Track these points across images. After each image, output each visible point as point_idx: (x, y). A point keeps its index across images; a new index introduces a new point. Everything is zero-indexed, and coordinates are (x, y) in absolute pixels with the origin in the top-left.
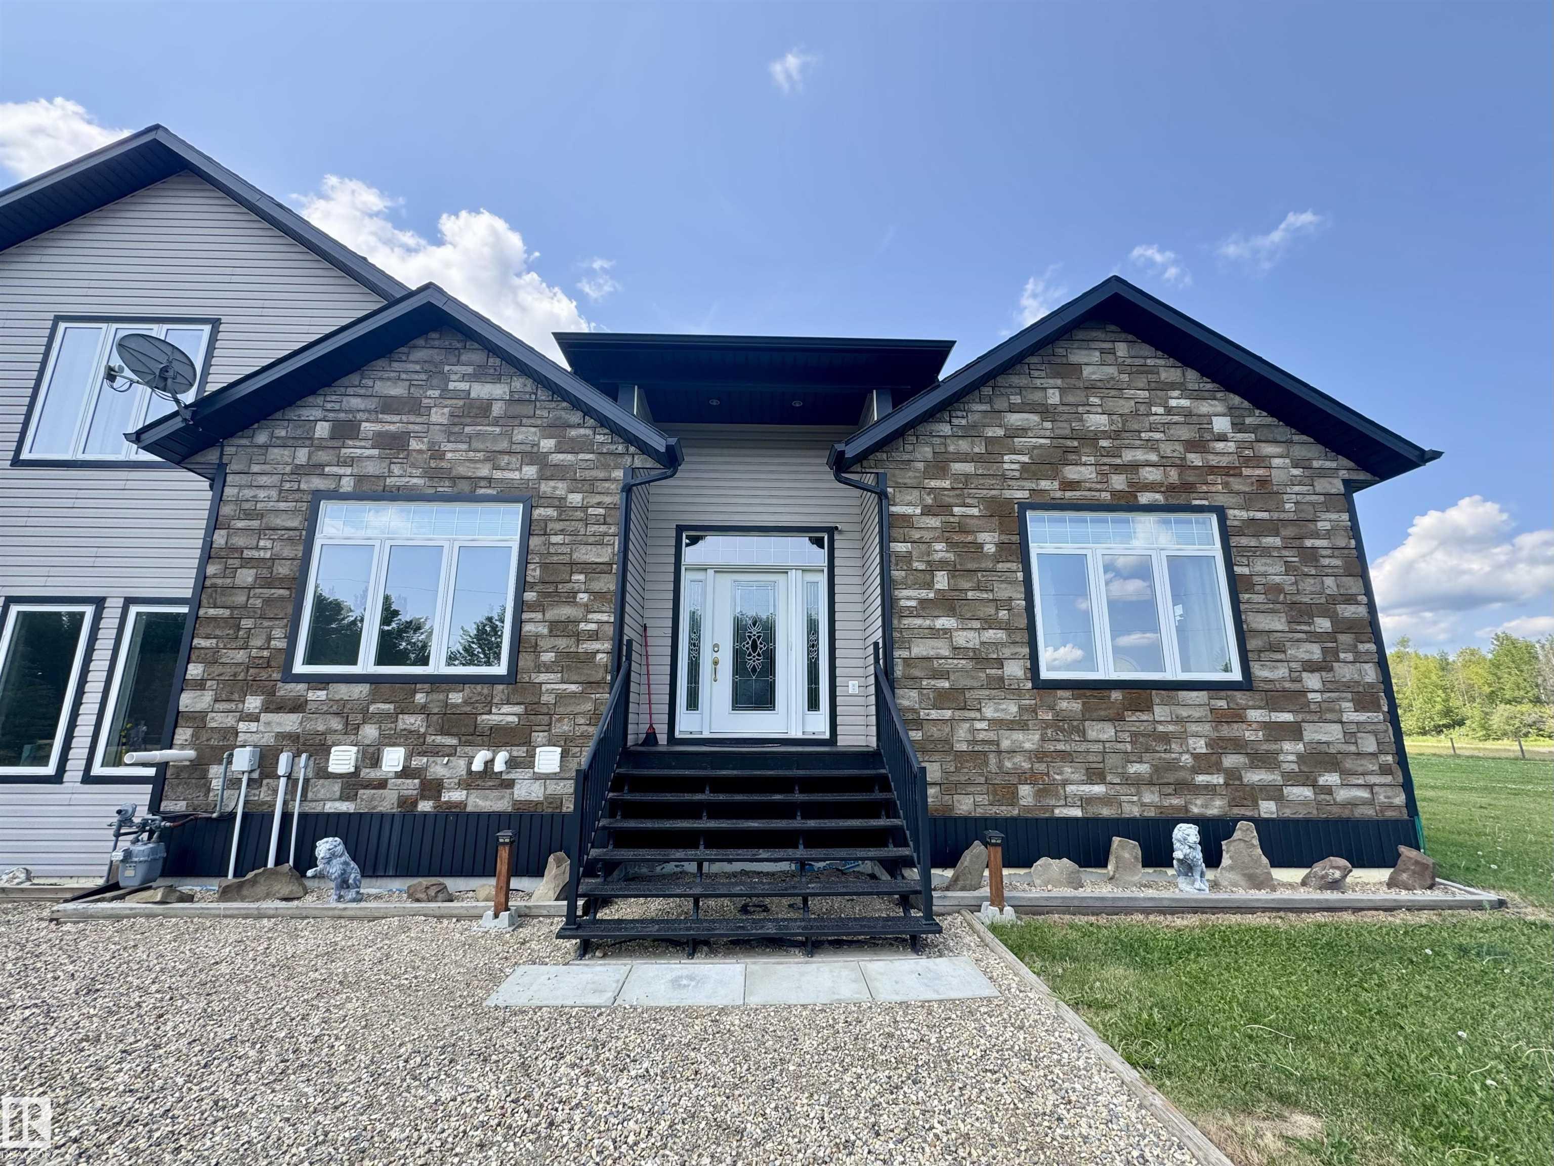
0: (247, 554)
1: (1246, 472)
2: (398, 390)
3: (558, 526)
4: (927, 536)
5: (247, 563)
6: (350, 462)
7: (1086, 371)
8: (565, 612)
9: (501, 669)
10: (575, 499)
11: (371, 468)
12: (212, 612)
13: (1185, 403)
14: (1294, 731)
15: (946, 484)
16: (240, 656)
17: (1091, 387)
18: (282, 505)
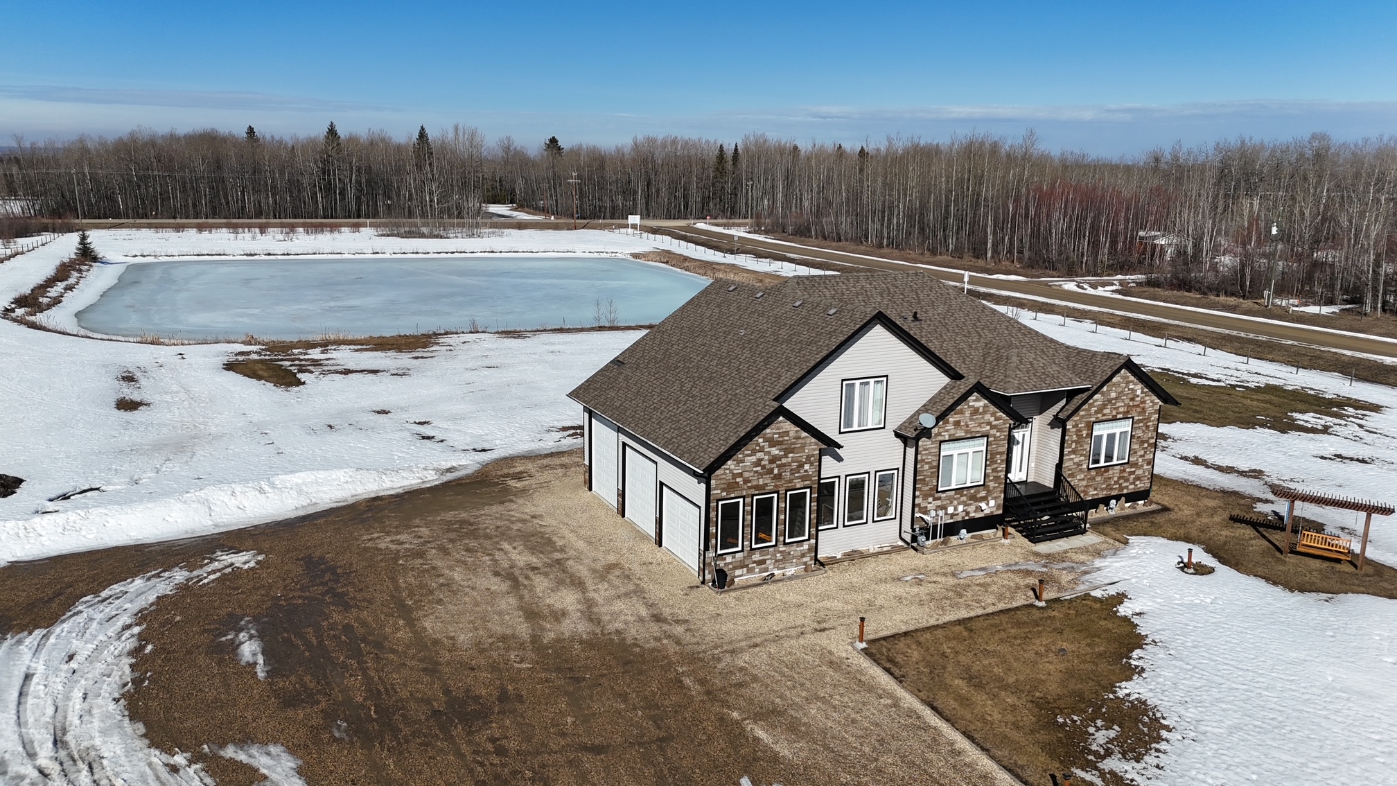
1: (1141, 406)
3: (995, 442)
4: (1072, 434)
5: (927, 463)
6: (947, 431)
8: (995, 466)
9: (982, 483)
11: (952, 432)
12: (920, 478)
13: (1132, 387)
14: (1134, 472)
16: (927, 488)
18: (933, 446)
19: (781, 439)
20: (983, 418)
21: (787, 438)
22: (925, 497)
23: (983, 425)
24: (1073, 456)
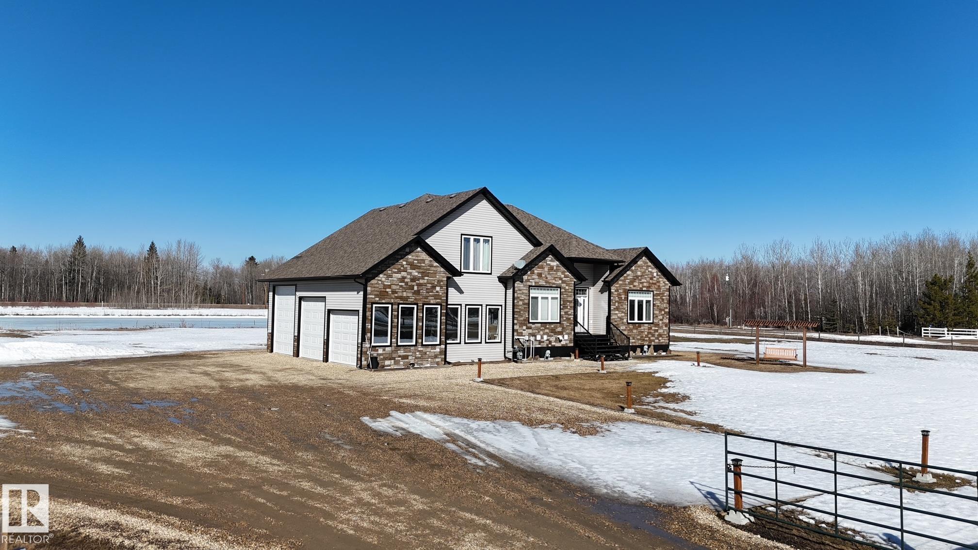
0: (520, 298)
1: (657, 284)
3: (565, 293)
4: (615, 296)
5: (521, 300)
8: (567, 310)
9: (558, 321)
10: (567, 287)
11: (537, 280)
12: (517, 310)
13: (651, 270)
14: (657, 331)
16: (522, 319)
17: (640, 267)
18: (524, 288)
19: (419, 265)
20: (556, 274)
21: (423, 265)
22: (521, 325)
23: (557, 279)
24: (617, 312)
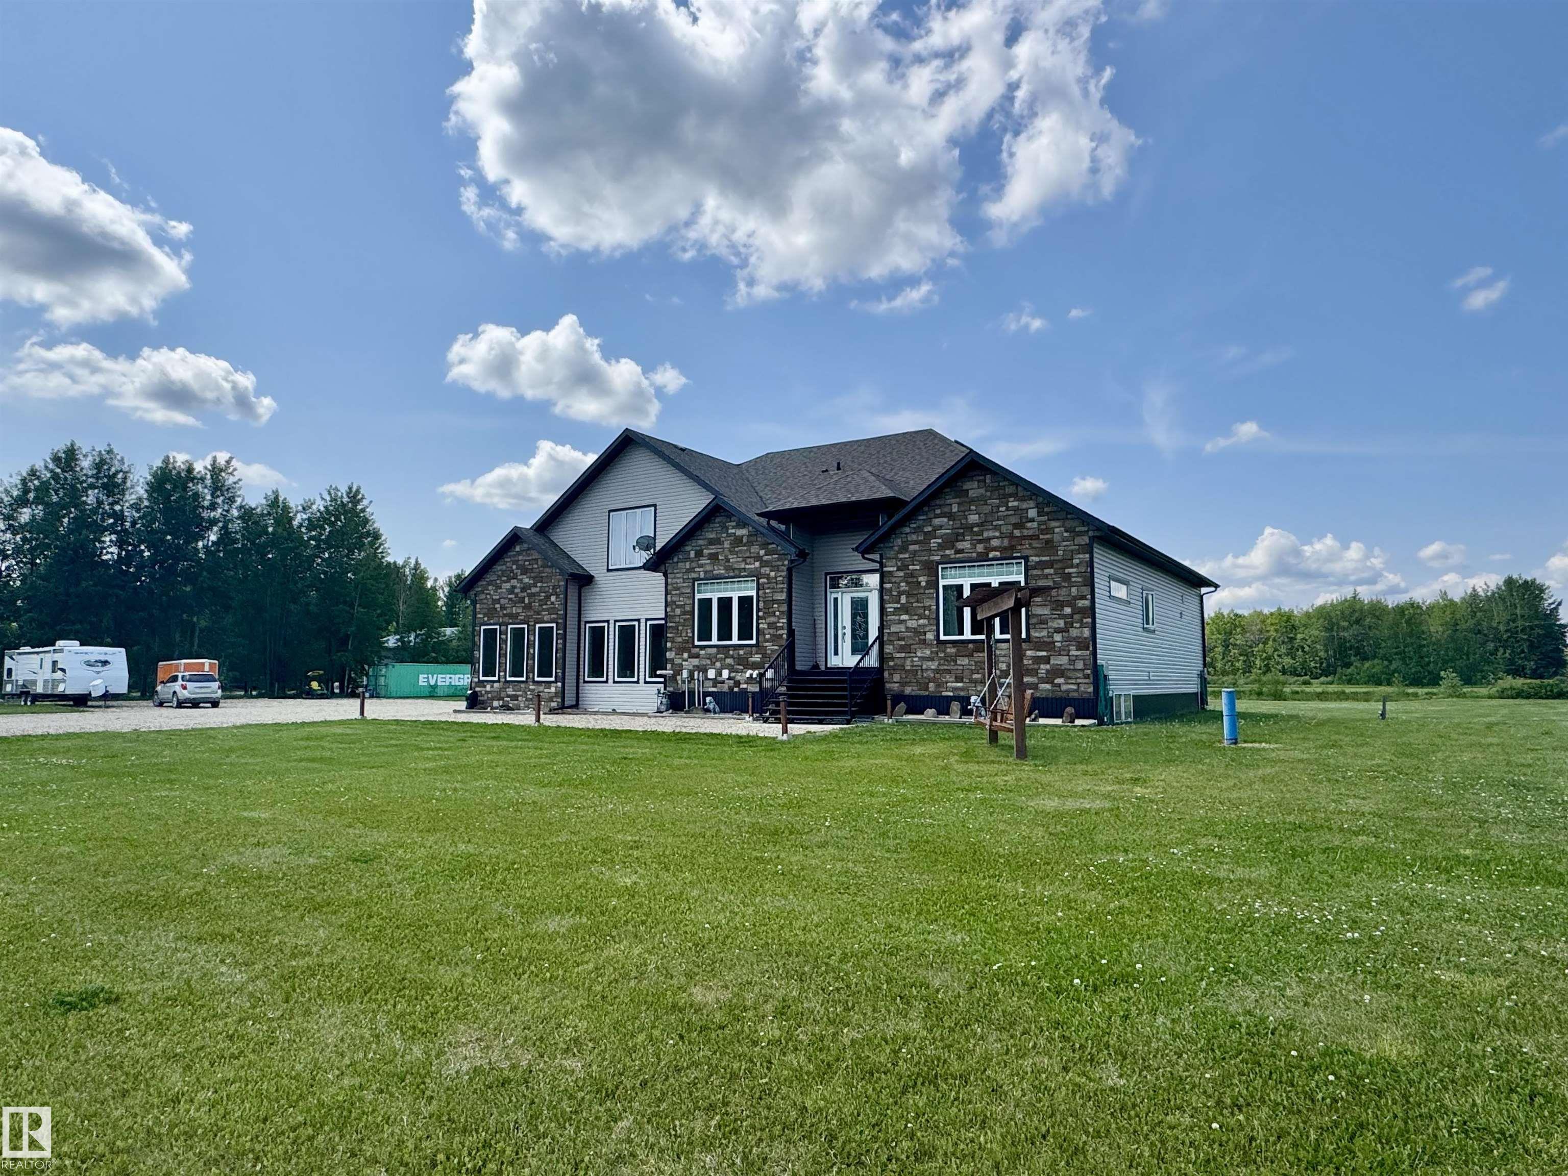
0: (677, 603)
2: (712, 536)
4: (898, 580)
5: (678, 606)
6: (702, 566)
7: (971, 492)
8: (772, 619)
9: (754, 642)
10: (773, 574)
11: (708, 568)
12: (670, 623)
13: (1016, 504)
14: (1047, 660)
15: (907, 556)
16: (680, 639)
17: (972, 501)
22: (680, 651)
